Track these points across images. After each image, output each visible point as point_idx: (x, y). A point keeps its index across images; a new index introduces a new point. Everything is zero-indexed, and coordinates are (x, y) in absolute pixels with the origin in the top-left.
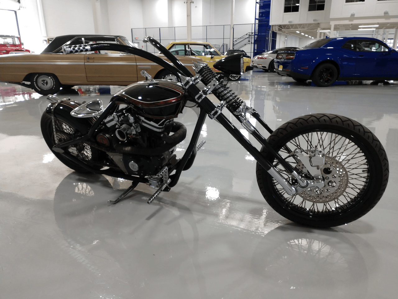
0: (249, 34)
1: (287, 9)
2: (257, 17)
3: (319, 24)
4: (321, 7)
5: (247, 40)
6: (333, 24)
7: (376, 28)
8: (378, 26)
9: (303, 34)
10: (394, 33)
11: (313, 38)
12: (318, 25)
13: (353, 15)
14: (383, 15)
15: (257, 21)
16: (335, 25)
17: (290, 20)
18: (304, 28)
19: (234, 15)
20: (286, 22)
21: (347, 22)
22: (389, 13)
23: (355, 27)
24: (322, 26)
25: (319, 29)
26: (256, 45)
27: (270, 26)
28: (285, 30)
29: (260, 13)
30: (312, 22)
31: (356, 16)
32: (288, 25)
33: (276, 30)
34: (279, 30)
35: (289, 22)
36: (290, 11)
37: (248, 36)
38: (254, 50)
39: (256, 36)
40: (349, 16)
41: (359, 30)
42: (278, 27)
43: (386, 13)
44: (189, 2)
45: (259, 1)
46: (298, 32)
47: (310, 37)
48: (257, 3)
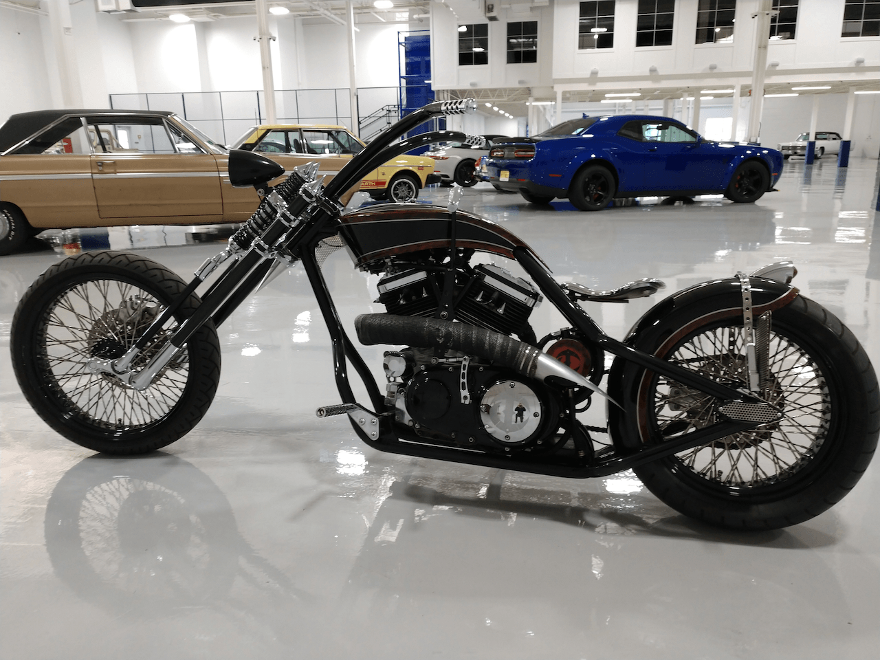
0: (387, 108)
1: (465, 59)
2: (403, 74)
3: (529, 89)
4: (530, 57)
5: (385, 120)
6: (559, 89)
7: (634, 99)
8: (639, 94)
9: (496, 109)
10: (662, 107)
11: (511, 117)
12: (528, 91)
13: (594, 73)
14: (647, 73)
15: (404, 82)
16: (564, 93)
17: (473, 81)
18: (499, 96)
19: (355, 67)
20: (465, 85)
21: (584, 87)
22: (658, 70)
23: (597, 96)
24: (536, 93)
25: (531, 99)
27: (433, 92)
29: (407, 64)
30: (517, 85)
31: (599, 76)
32: (470, 90)
35: (472, 84)
36: (470, 63)
37: (385, 112)
39: (403, 112)
40: (587, 74)
41: (602, 102)
42: (449, 94)
43: (653, 70)
44: (265, 38)
45: (403, 41)
46: (489, 105)
47: (507, 115)
48: (399, 43)
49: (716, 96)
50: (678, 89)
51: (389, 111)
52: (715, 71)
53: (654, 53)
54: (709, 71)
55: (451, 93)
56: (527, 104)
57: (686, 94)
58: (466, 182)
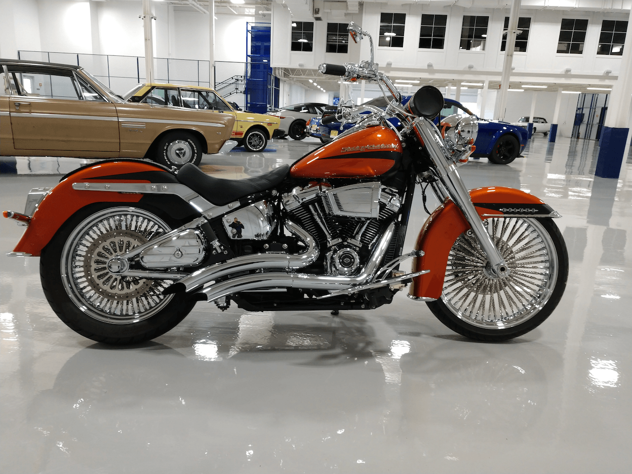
0: (236, 77)
1: (296, 47)
2: (249, 53)
4: (343, 49)
5: (233, 86)
7: (414, 85)
8: (419, 82)
9: (315, 84)
11: (324, 91)
13: (389, 64)
14: (426, 67)
15: (249, 59)
17: (301, 62)
18: (319, 75)
19: (214, 46)
20: (295, 65)
22: (433, 65)
26: (249, 96)
27: (271, 68)
28: (293, 76)
29: (252, 47)
31: (392, 66)
32: (298, 70)
33: (279, 74)
34: (285, 75)
35: (300, 65)
36: (299, 49)
37: (234, 81)
38: (247, 103)
39: (248, 81)
40: (384, 65)
42: (283, 71)
43: (430, 66)
44: (148, 18)
45: (250, 29)
46: (311, 81)
47: (322, 89)
48: (248, 31)
49: (470, 87)
50: (445, 80)
51: (237, 80)
52: (472, 70)
53: (431, 54)
54: (468, 69)
55: (284, 71)
56: (339, 82)
57: (451, 84)
58: (297, 136)
